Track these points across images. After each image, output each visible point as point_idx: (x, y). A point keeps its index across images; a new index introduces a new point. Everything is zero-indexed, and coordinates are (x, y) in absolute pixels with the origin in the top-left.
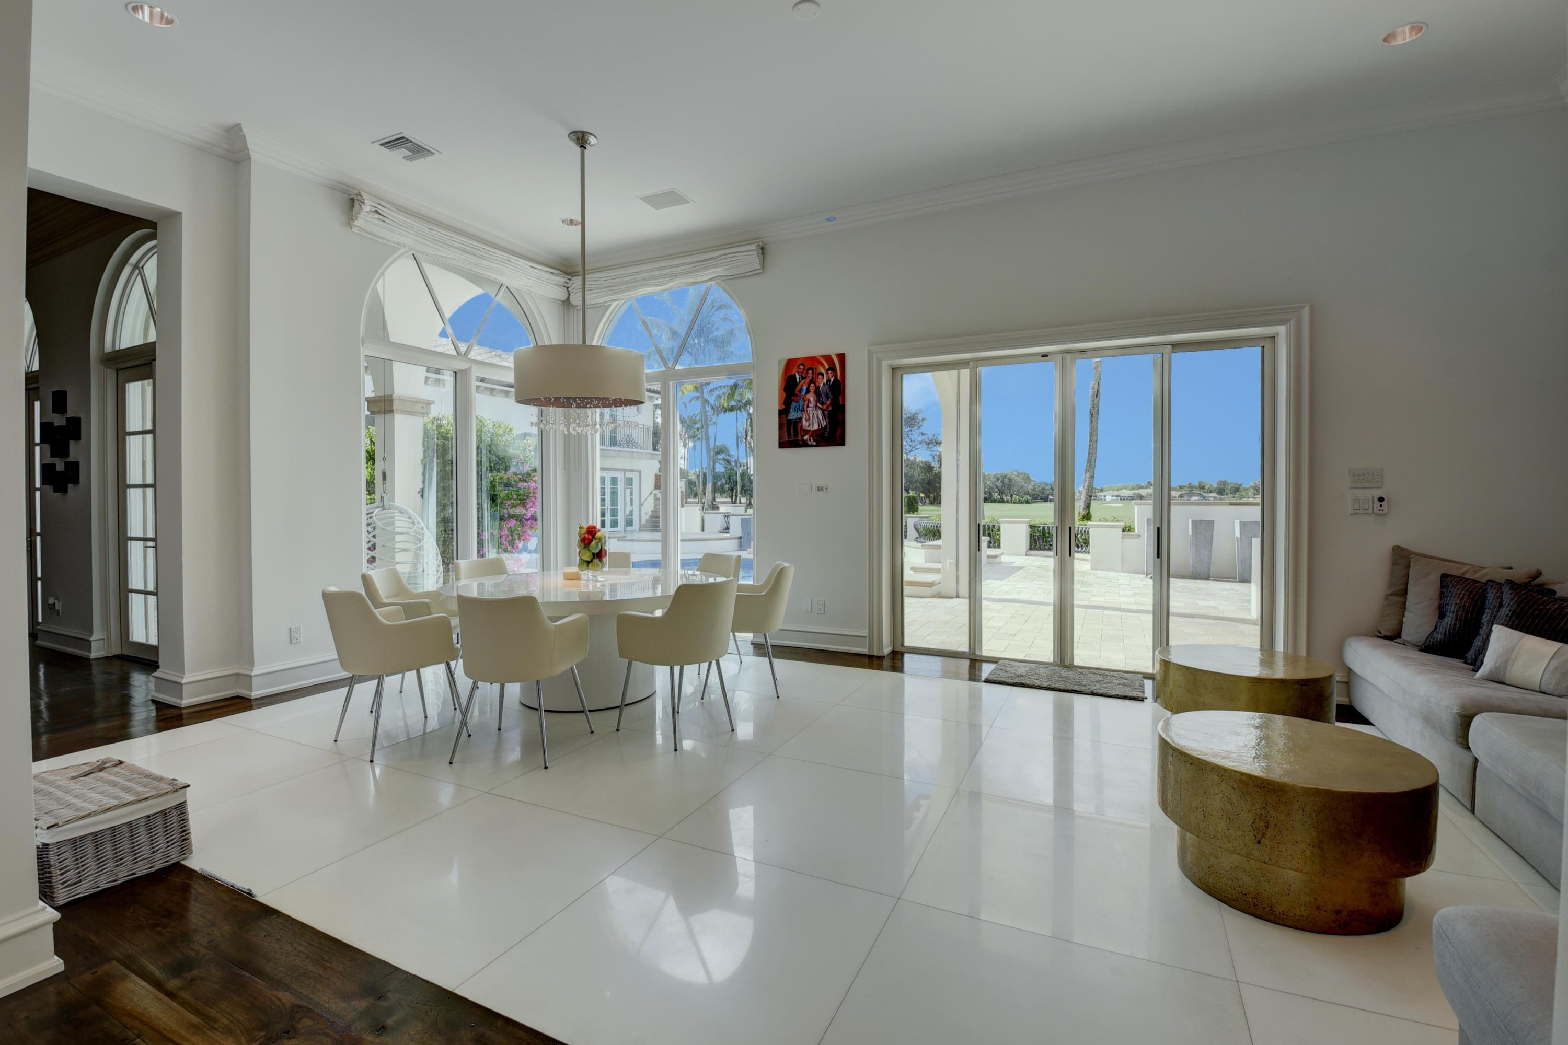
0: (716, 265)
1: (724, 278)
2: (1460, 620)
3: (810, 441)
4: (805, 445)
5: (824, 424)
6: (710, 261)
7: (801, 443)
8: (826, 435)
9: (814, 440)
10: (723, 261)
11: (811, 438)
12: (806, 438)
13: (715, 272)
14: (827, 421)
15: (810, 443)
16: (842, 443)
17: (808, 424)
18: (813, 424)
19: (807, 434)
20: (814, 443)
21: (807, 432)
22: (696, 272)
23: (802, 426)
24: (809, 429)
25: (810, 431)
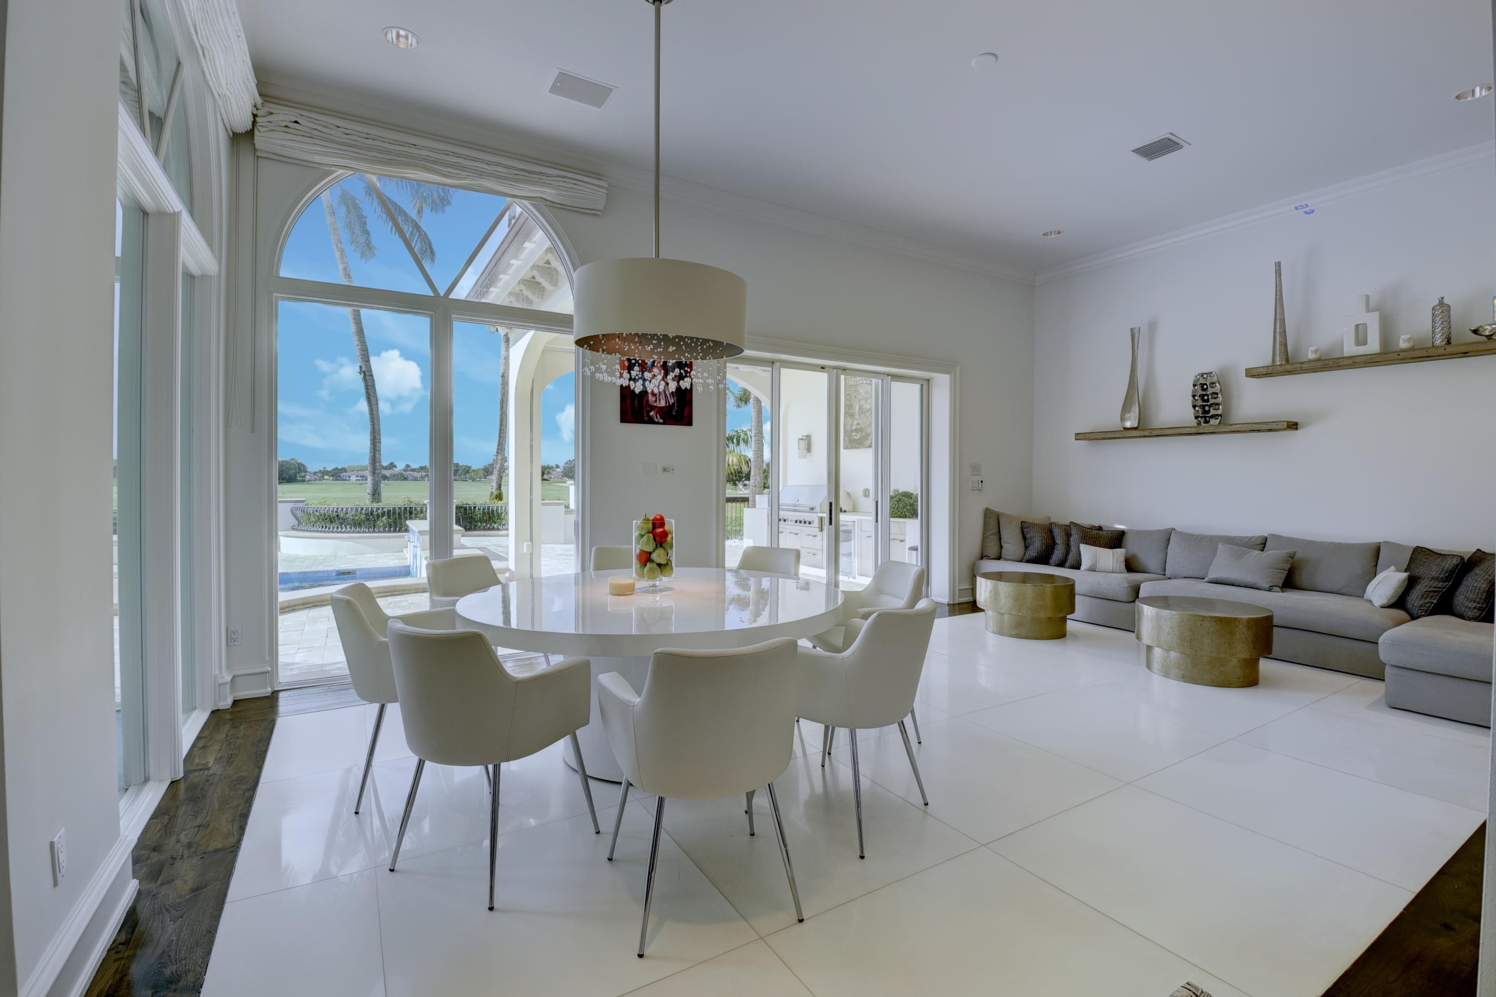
0: (543, 184)
1: (548, 203)
2: (1045, 544)
3: (657, 418)
4: (651, 421)
5: (672, 401)
6: (542, 177)
7: (646, 419)
8: (674, 413)
9: (661, 417)
10: (563, 184)
11: (658, 415)
12: (652, 413)
13: (542, 192)
14: (675, 398)
15: (656, 420)
16: (689, 423)
17: (654, 399)
18: (660, 400)
19: (653, 410)
20: (661, 421)
21: (653, 408)
22: (516, 182)
23: (648, 400)
24: (655, 405)
25: (656, 406)
